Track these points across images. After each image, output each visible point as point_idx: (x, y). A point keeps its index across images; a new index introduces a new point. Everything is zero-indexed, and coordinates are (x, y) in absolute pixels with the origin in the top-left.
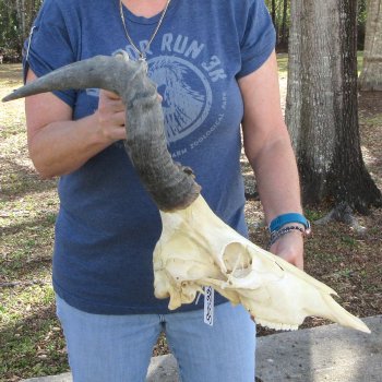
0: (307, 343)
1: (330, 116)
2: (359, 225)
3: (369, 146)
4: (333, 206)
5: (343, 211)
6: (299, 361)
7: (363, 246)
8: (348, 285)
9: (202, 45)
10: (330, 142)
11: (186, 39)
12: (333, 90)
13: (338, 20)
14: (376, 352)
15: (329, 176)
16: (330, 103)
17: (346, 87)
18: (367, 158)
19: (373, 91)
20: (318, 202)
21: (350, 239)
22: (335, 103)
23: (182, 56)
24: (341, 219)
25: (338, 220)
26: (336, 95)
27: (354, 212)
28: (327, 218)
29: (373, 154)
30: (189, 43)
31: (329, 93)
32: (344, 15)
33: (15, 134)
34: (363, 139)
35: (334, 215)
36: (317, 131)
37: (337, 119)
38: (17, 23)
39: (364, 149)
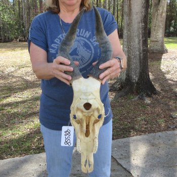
0: (129, 143)
1: (138, 61)
2: (148, 101)
3: (152, 72)
4: (139, 94)
5: (142, 96)
6: (126, 149)
7: (149, 108)
8: (144, 122)
9: (90, 33)
10: (138, 71)
11: (84, 30)
12: (139, 52)
13: (141, 26)
14: (153, 146)
15: (137, 83)
16: (138, 56)
17: (144, 51)
18: (151, 77)
19: (153, 53)
20: (133, 93)
21: (145, 106)
22: (140, 57)
23: (83, 37)
24: (141, 99)
25: (140, 99)
26: (140, 53)
27: (146, 96)
28: (136, 98)
29: (153, 75)
30: (85, 32)
31: (138, 53)
32: (143, 24)
33: (23, 67)
34: (149, 70)
35: (139, 97)
36: (133, 67)
37: (140, 62)
38: (24, 27)
39: (150, 73)
